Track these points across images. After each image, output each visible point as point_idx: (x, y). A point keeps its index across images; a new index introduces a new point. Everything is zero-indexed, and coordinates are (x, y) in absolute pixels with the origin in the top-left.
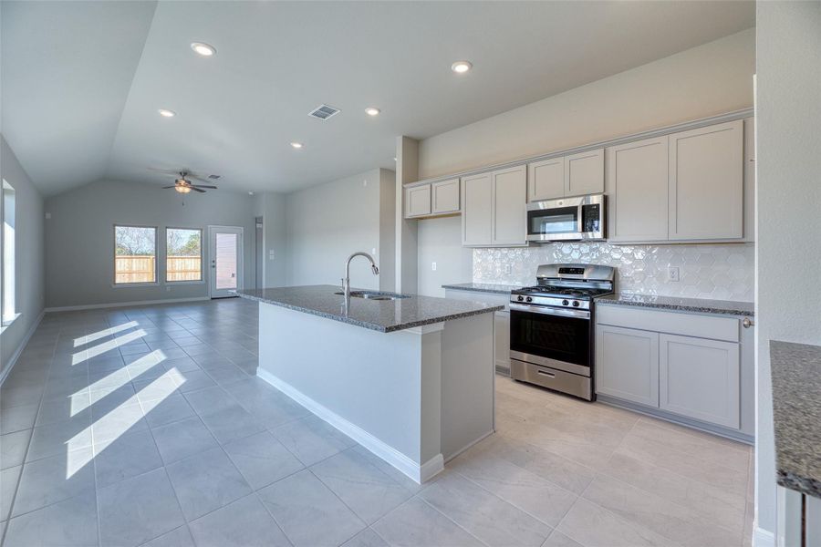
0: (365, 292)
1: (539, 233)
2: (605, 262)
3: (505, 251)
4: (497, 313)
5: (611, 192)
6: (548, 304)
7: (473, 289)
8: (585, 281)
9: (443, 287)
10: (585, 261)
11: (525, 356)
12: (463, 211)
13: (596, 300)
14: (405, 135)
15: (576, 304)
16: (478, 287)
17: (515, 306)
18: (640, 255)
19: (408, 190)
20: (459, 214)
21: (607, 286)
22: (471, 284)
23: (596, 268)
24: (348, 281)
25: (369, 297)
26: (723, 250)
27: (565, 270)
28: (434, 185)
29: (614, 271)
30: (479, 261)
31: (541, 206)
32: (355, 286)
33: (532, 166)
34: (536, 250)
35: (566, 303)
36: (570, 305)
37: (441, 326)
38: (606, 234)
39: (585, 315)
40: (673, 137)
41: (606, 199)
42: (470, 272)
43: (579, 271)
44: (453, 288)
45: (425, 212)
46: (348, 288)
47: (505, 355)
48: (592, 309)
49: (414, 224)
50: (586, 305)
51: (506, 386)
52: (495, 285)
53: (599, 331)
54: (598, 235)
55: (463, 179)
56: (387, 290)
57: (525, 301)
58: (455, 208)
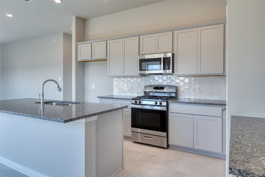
0: (54, 102)
1: (145, 70)
2: (173, 84)
3: (129, 79)
4: (124, 109)
5: (175, 52)
6: (148, 104)
7: (113, 98)
8: (165, 93)
9: (98, 97)
10: (165, 83)
11: (139, 130)
12: (108, 58)
13: (169, 101)
14: (76, 16)
15: (161, 104)
16: (116, 97)
17: (134, 106)
18: (187, 80)
19: (79, 46)
20: (106, 60)
21: (173, 95)
22: (113, 95)
23: (170, 86)
24: (43, 96)
25: (56, 104)
26: (217, 78)
27: (156, 88)
28: (93, 44)
29: (177, 88)
30: (116, 83)
31: (147, 57)
32: (47, 98)
33: (141, 37)
34: (144, 78)
35: (156, 103)
36: (158, 104)
37: (95, 118)
38: (173, 71)
39: (164, 109)
40: (200, 29)
41: (173, 55)
42: (112, 89)
43: (162, 88)
44: (103, 98)
45: (88, 58)
46: (43, 99)
47: (129, 130)
48: (167, 106)
49: (83, 64)
50: (164, 104)
51: (129, 145)
52: (124, 96)
53: (170, 116)
54: (171, 71)
55: (108, 42)
56: (68, 100)
57: (138, 103)
58: (104, 57)
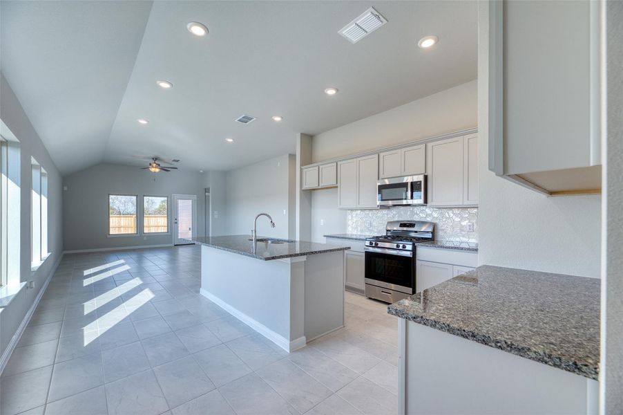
0: (269, 239)
2: (429, 219)
3: (367, 212)
5: (429, 173)
6: (390, 248)
7: (346, 238)
8: (416, 232)
9: (324, 236)
10: (416, 218)
12: (338, 185)
13: (416, 244)
14: (303, 132)
15: (404, 247)
16: (350, 237)
17: (371, 250)
19: (304, 170)
20: (337, 187)
21: (430, 236)
22: (346, 234)
23: (423, 223)
24: (255, 232)
25: (272, 242)
27: (403, 225)
28: (321, 167)
29: (434, 226)
30: (351, 218)
31: (387, 182)
32: (261, 235)
33: (381, 155)
34: (385, 211)
35: (398, 246)
36: (401, 248)
38: (426, 201)
39: (408, 254)
40: (467, 137)
41: (426, 178)
42: (345, 225)
43: (412, 225)
44: (338, 238)
45: (315, 185)
46: (256, 236)
47: (360, 279)
48: (414, 250)
49: (309, 194)
50: (409, 247)
51: (362, 301)
52: (360, 235)
53: (418, 264)
54: (421, 201)
55: (339, 163)
57: (373, 245)
58: (333, 183)
